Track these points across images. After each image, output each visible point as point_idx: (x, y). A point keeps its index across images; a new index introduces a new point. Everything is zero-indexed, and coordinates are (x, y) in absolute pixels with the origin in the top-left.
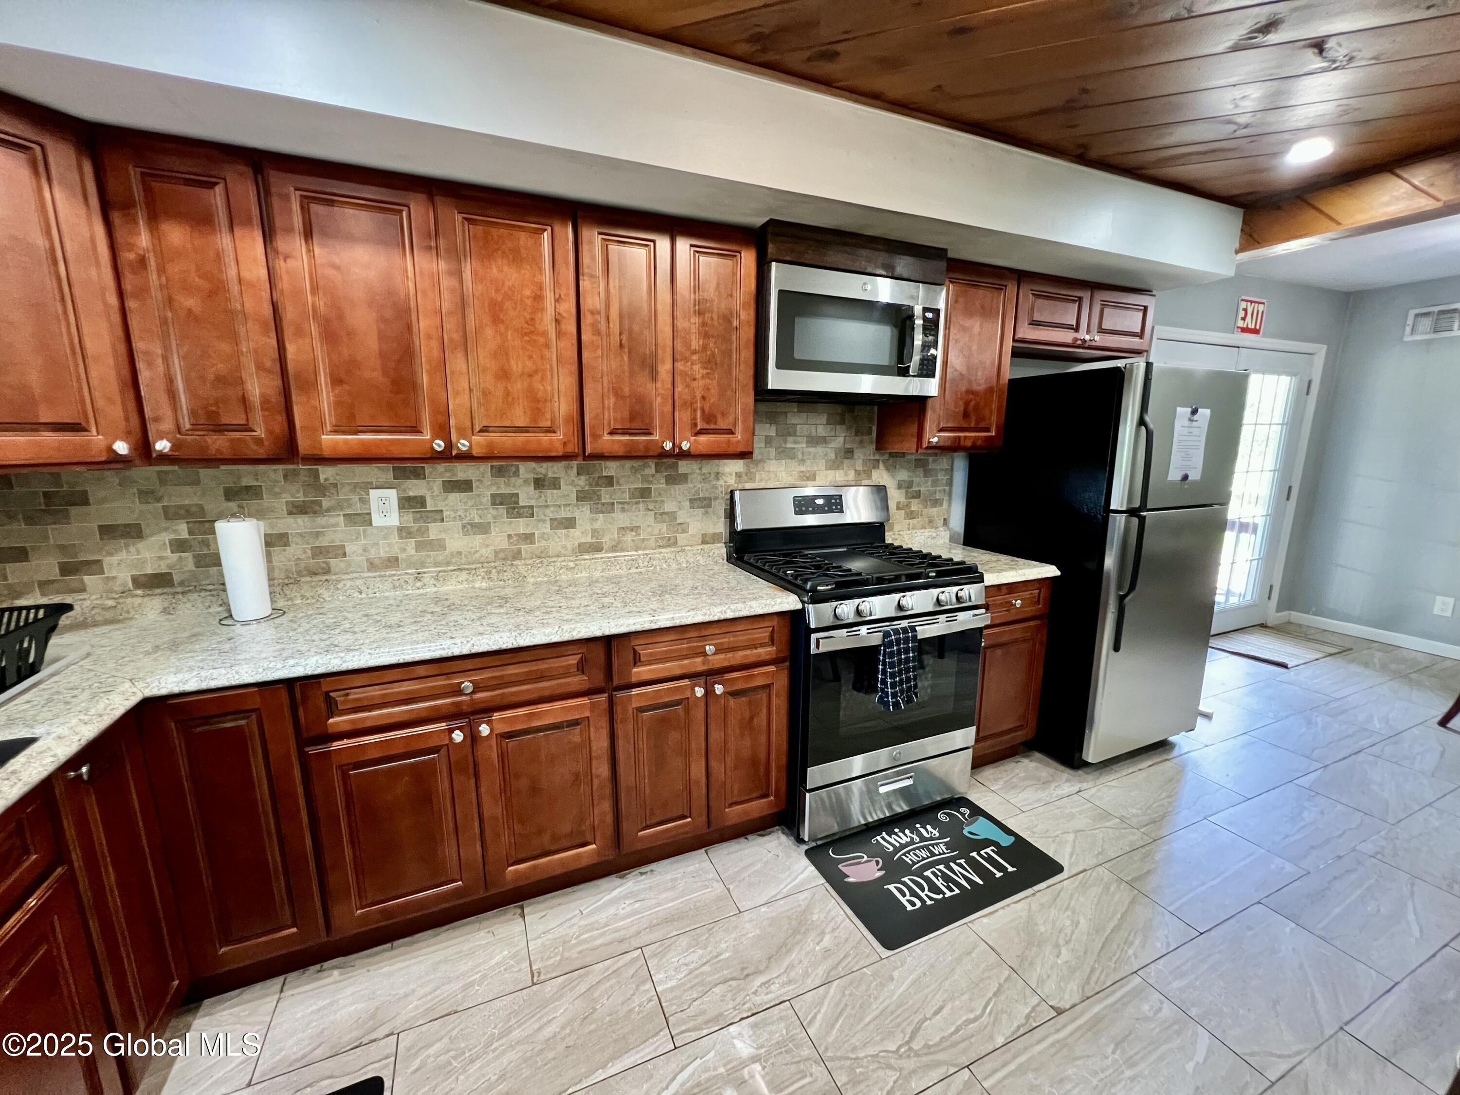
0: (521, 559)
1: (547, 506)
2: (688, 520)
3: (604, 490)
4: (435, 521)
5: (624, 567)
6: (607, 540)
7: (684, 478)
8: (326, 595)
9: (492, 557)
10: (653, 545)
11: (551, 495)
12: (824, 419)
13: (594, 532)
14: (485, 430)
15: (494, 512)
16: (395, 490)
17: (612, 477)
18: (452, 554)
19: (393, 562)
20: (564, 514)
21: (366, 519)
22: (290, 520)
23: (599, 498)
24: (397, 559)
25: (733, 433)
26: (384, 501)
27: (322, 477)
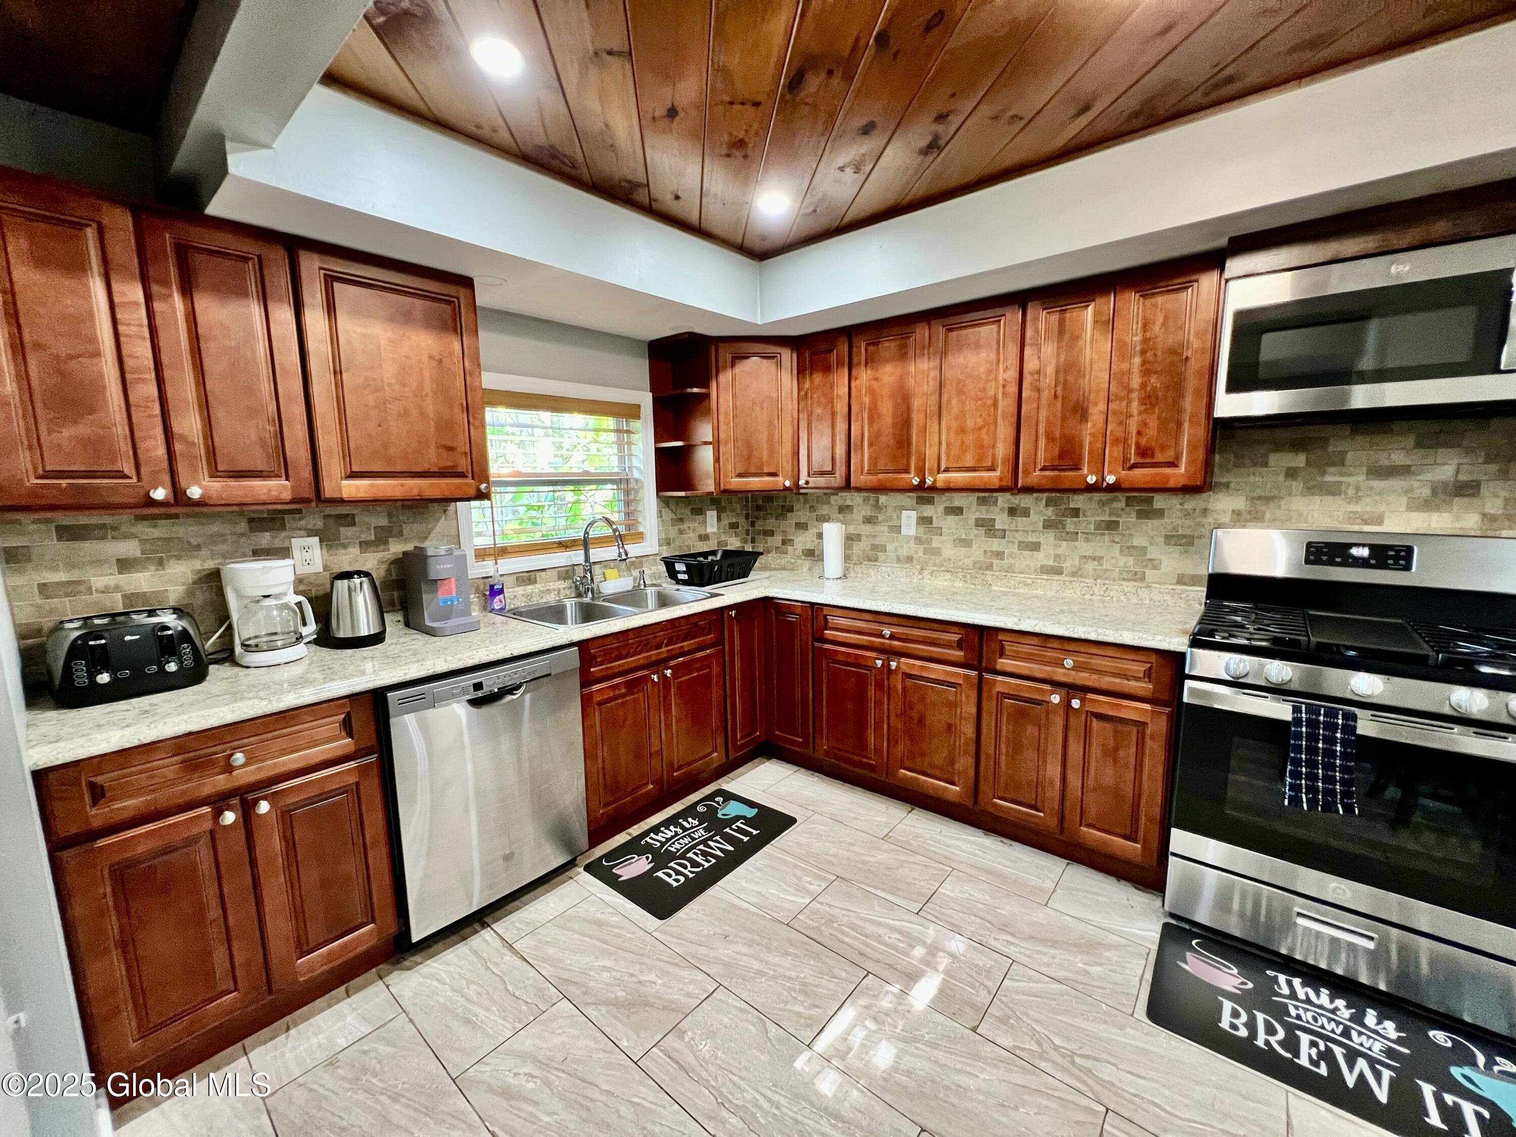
0: (992, 570)
1: (1017, 531)
2: (1160, 557)
3: (1069, 520)
4: (937, 535)
5: (1078, 592)
6: (1067, 565)
7: (1160, 513)
8: (872, 573)
9: (971, 565)
10: (1117, 577)
11: (1021, 521)
12: (1410, 441)
13: (1057, 557)
14: (947, 470)
15: (976, 532)
16: (915, 512)
17: (1078, 509)
18: (945, 560)
19: (910, 559)
20: (1031, 538)
21: (897, 529)
22: (863, 526)
23: (1064, 528)
24: (912, 558)
25: (1177, 466)
26: (909, 517)
27: (880, 501)
